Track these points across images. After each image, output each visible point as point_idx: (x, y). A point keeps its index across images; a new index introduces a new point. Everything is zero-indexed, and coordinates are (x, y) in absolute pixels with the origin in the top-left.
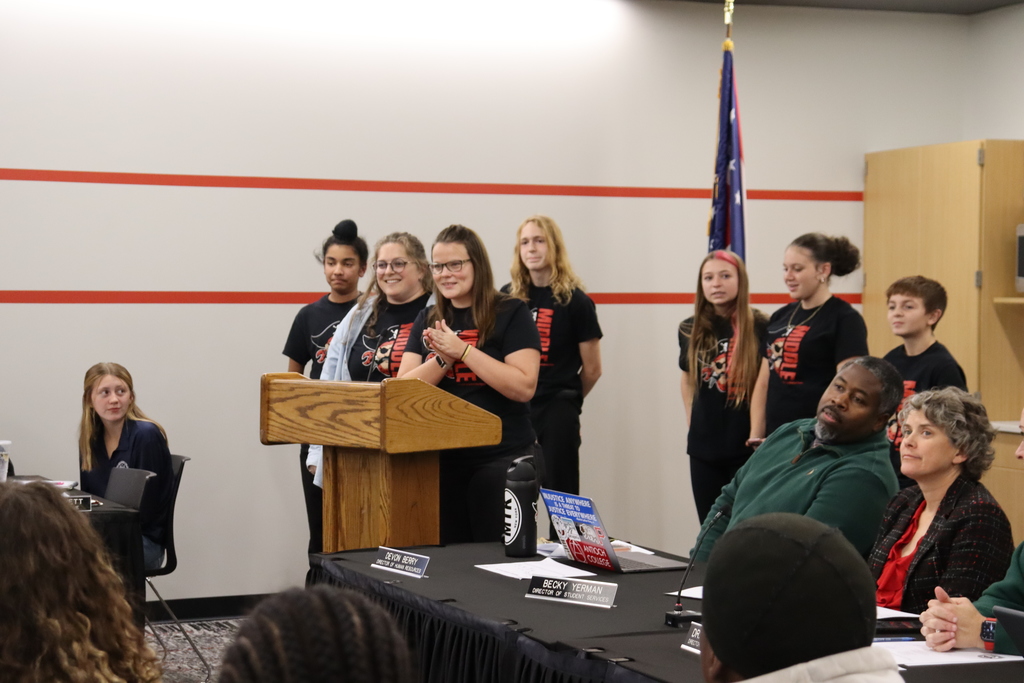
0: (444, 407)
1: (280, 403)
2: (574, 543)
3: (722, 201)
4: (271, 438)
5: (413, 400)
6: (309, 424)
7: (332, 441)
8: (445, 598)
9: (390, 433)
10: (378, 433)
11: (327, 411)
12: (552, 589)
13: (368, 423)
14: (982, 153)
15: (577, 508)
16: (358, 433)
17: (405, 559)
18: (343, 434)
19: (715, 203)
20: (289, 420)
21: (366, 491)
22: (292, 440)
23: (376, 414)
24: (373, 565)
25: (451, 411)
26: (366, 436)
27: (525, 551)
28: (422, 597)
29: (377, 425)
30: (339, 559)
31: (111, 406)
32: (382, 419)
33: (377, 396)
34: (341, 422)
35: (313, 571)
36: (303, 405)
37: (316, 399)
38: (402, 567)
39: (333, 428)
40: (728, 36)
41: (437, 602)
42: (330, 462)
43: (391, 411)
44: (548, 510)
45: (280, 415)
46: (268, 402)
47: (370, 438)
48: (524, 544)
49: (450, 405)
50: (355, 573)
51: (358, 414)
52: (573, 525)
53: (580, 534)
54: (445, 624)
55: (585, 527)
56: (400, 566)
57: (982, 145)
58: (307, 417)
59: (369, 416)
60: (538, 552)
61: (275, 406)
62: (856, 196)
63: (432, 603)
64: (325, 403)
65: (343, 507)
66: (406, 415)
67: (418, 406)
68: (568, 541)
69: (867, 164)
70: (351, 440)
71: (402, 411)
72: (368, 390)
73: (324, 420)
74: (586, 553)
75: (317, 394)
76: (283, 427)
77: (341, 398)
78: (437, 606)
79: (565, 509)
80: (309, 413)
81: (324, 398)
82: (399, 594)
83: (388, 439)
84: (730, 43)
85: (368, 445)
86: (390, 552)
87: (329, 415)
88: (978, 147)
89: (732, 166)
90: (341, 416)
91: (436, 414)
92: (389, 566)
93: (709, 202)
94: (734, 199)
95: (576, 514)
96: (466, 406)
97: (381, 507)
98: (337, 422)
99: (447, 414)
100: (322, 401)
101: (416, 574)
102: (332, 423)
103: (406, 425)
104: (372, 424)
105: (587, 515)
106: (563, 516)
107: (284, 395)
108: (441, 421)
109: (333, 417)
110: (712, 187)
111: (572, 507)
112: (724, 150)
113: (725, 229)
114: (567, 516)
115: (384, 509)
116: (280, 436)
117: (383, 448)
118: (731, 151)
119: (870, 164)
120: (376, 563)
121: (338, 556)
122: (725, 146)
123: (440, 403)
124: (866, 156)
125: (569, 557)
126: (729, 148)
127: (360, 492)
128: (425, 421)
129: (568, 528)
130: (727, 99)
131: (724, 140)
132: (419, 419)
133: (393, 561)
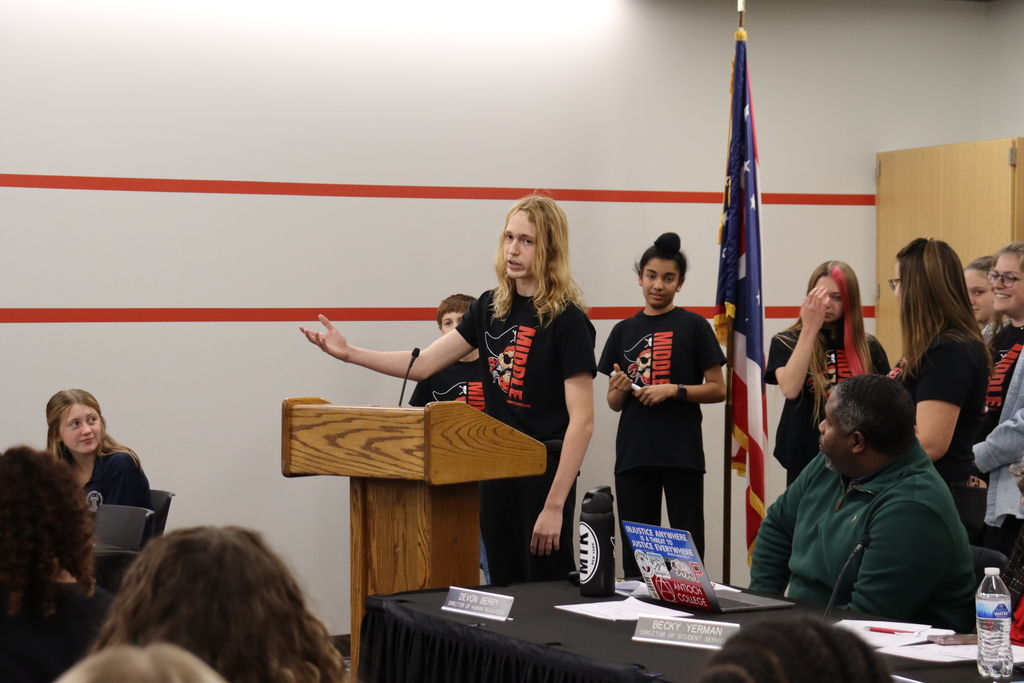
0: (489, 433)
1: (305, 431)
2: (661, 581)
3: (734, 205)
4: (294, 469)
5: (457, 427)
6: (340, 453)
7: (360, 470)
8: (548, 642)
9: (435, 463)
10: (421, 463)
11: (361, 439)
12: (663, 630)
13: (409, 452)
14: (1013, 152)
15: (669, 542)
16: (397, 462)
17: (483, 600)
18: (380, 465)
19: (726, 209)
20: (316, 449)
21: (401, 526)
22: (319, 471)
23: (420, 442)
24: (444, 608)
25: (496, 438)
26: (406, 465)
27: (602, 590)
28: (520, 641)
29: (420, 454)
30: (402, 601)
31: (84, 438)
32: (426, 447)
33: (419, 421)
34: (378, 451)
35: (370, 615)
36: (332, 433)
37: (347, 426)
38: (481, 609)
39: (368, 457)
40: (741, 26)
41: (541, 646)
42: (359, 495)
43: (436, 439)
45: (305, 444)
46: (291, 429)
47: (413, 468)
48: (602, 583)
49: (495, 431)
50: (427, 616)
51: (397, 442)
52: (662, 560)
53: (669, 568)
54: (552, 671)
55: (677, 562)
56: (477, 608)
57: (1014, 143)
58: (338, 446)
59: (410, 444)
60: (616, 591)
61: (298, 434)
62: (868, 200)
63: (535, 647)
64: (358, 430)
65: (374, 544)
66: (451, 443)
67: (463, 432)
68: (654, 578)
69: (880, 164)
70: (388, 470)
71: (447, 438)
72: (409, 415)
73: (358, 449)
74: (676, 592)
75: (349, 420)
76: (308, 457)
77: (377, 425)
78: (541, 651)
79: (653, 544)
80: (339, 441)
81: (355, 424)
82: (490, 637)
84: (743, 33)
85: (409, 476)
86: (465, 592)
87: (363, 443)
88: (1010, 146)
89: (746, 167)
90: (376, 445)
91: (480, 441)
92: (464, 609)
93: (720, 207)
94: (749, 203)
95: (667, 549)
96: (511, 432)
97: (419, 544)
98: (372, 451)
99: (492, 441)
100: (355, 428)
101: (502, 617)
102: (367, 453)
103: (451, 453)
104: (414, 453)
105: (682, 550)
106: (650, 551)
107: (310, 422)
108: (487, 449)
109: (368, 445)
110: (723, 190)
111: (662, 541)
112: (737, 150)
113: (739, 237)
114: (655, 551)
115: (423, 546)
116: (305, 467)
117: (427, 479)
118: (745, 151)
119: (883, 165)
120: (447, 606)
121: (398, 598)
122: (738, 145)
123: (485, 429)
124: (879, 155)
125: (654, 597)
126: (743, 147)
127: (393, 528)
128: (470, 449)
129: (655, 564)
130: (741, 94)
131: (737, 139)
132: (465, 447)
133: (468, 602)
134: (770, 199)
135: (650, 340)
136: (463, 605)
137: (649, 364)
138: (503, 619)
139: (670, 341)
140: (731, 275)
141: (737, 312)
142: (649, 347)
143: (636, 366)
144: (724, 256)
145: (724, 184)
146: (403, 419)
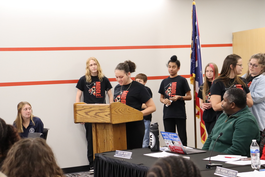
0: (127, 110)
1: (80, 111)
2: (171, 147)
3: (194, 48)
4: (77, 121)
5: (119, 108)
6: (89, 117)
7: (96, 121)
8: (140, 164)
9: (113, 118)
10: (110, 118)
11: (94, 113)
13: (106, 115)
15: (173, 136)
16: (103, 118)
17: (124, 153)
18: (99, 119)
19: (192, 49)
20: (83, 116)
21: (106, 135)
23: (109, 113)
24: (114, 156)
25: (129, 111)
26: (106, 119)
28: (133, 164)
29: (109, 116)
30: (105, 154)
31: (28, 113)
32: (111, 114)
33: (108, 107)
34: (98, 116)
35: (96, 158)
36: (87, 111)
37: (90, 109)
38: (124, 156)
39: (96, 117)
40: (194, 1)
41: (138, 165)
43: (113, 112)
44: (163, 137)
45: (80, 115)
46: (76, 111)
47: (107, 120)
49: (129, 109)
50: (110, 158)
51: (103, 113)
52: (171, 141)
53: (173, 144)
54: (141, 171)
55: (175, 142)
56: (123, 156)
58: (88, 115)
59: (106, 113)
60: (160, 150)
61: (78, 112)
62: (231, 45)
63: (136, 165)
65: (99, 140)
66: (117, 113)
67: (120, 110)
68: (169, 146)
71: (116, 112)
72: (106, 106)
74: (175, 149)
75: (91, 108)
76: (81, 118)
77: (98, 109)
79: (169, 137)
80: (88, 113)
82: (125, 163)
83: (113, 119)
84: (194, 3)
85: (107, 122)
86: (120, 152)
87: (94, 114)
89: (197, 38)
90: (98, 114)
91: (125, 112)
92: (119, 156)
93: (191, 48)
94: (198, 47)
95: (172, 138)
97: (110, 140)
98: (97, 116)
99: (128, 112)
100: (92, 110)
101: (129, 157)
103: (117, 116)
104: (108, 116)
105: (176, 138)
106: (168, 139)
107: (81, 109)
108: (127, 114)
109: (96, 114)
110: (191, 44)
111: (171, 136)
112: (194, 33)
113: (195, 56)
114: (169, 139)
115: (111, 140)
116: (80, 120)
117: (111, 122)
118: (196, 34)
119: (234, 36)
120: (115, 155)
121: (103, 154)
122: (194, 32)
123: (126, 109)
124: (233, 33)
125: (170, 151)
126: (196, 33)
127: (104, 136)
128: (123, 114)
129: (170, 142)
130: (194, 19)
131: (194, 31)
132: (121, 114)
133: (121, 154)
134: (203, 46)
135: (171, 84)
136: (119, 155)
137: (170, 91)
138: (129, 158)
139: (176, 85)
140: (194, 66)
141: (196, 76)
142: (170, 86)
143: (167, 91)
144: (192, 61)
145: (191, 42)
146: (105, 107)
